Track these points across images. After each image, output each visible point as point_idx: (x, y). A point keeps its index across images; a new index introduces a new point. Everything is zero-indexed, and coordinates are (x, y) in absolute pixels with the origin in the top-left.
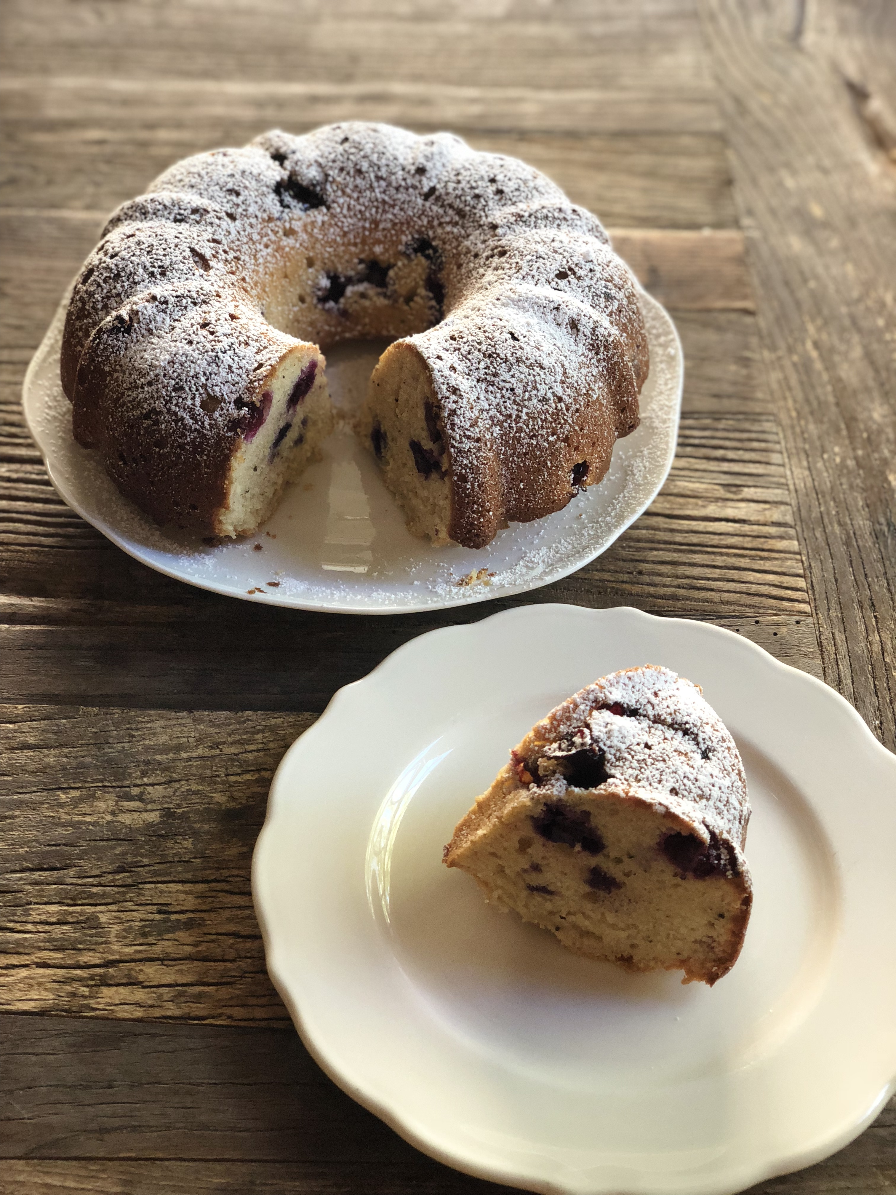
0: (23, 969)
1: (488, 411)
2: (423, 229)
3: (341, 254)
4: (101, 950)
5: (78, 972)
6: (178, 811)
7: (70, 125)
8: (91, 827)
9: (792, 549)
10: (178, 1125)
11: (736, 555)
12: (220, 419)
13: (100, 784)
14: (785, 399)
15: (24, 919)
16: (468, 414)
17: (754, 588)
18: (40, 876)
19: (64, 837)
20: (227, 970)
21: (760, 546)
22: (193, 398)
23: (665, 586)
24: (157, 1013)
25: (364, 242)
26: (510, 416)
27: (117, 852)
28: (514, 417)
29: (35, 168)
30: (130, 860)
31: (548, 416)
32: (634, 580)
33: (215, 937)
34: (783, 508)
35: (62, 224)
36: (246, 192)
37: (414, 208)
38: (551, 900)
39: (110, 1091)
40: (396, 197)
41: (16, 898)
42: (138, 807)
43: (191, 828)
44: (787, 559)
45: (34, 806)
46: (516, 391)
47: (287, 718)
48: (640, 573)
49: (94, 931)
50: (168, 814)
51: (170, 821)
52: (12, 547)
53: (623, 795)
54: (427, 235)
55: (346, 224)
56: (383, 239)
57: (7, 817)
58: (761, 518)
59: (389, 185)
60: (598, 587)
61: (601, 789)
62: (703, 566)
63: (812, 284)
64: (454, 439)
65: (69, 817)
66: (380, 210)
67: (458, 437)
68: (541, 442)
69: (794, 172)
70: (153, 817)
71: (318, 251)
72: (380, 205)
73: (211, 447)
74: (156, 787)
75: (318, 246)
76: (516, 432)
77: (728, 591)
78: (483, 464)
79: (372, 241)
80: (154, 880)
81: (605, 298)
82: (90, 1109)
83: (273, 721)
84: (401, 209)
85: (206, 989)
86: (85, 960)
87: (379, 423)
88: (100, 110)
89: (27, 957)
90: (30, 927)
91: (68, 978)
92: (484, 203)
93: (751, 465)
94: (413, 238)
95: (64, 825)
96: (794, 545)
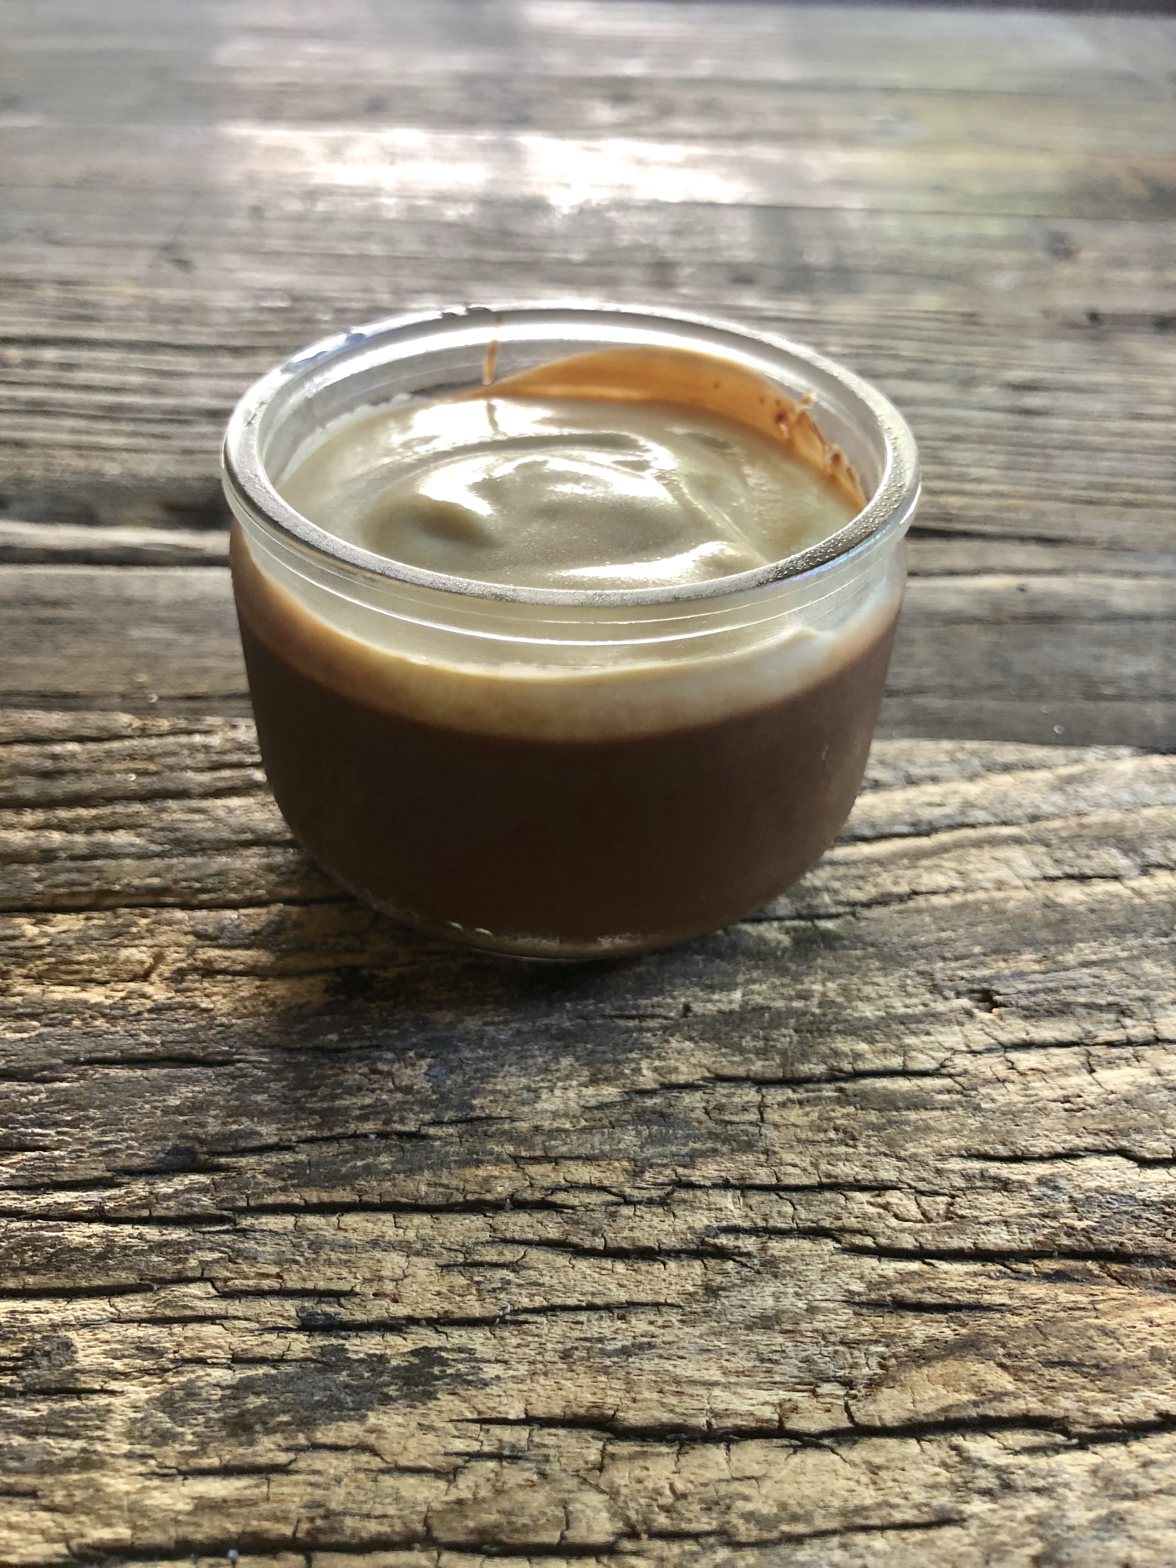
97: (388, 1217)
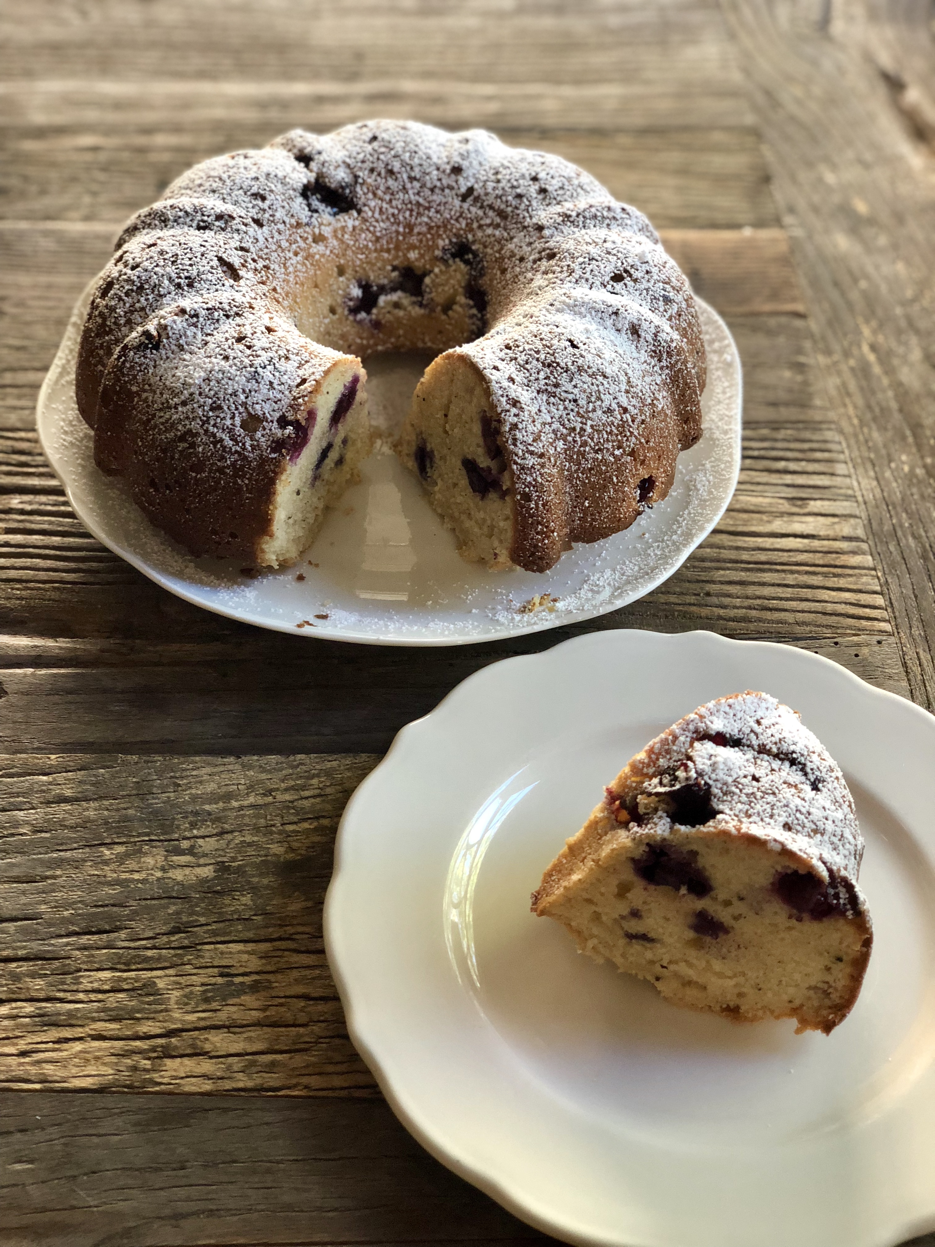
0: (78, 1043)
1: (550, 424)
2: (462, 232)
3: (374, 261)
4: (161, 1019)
5: (138, 1043)
6: (233, 864)
7: (60, 131)
8: (140, 885)
9: (866, 565)
10: (260, 1207)
11: (807, 573)
12: (263, 439)
13: (147, 838)
14: (845, 405)
15: (75, 988)
16: (530, 428)
17: (829, 607)
18: (89, 940)
19: (111, 897)
20: (300, 1036)
21: (832, 562)
22: (233, 418)
23: (735, 607)
24: (228, 1085)
25: (397, 248)
26: (574, 429)
27: (170, 911)
28: (578, 430)
29: (26, 179)
30: (185, 919)
31: (613, 428)
32: (702, 602)
33: (283, 1000)
34: (852, 521)
35: (59, 237)
36: (273, 197)
37: (451, 210)
38: (651, 949)
39: (182, 1172)
40: (431, 198)
41: (65, 965)
42: (189, 862)
43: (249, 882)
44: (861, 575)
45: (77, 864)
46: (579, 402)
47: (343, 761)
48: (708, 594)
49: (152, 998)
50: (222, 868)
51: (226, 876)
52: (32, 585)
53: (734, 831)
54: (466, 238)
55: (378, 229)
56: (418, 244)
57: (47, 877)
58: (831, 533)
59: (423, 186)
60: (664, 610)
61: (710, 827)
62: (773, 585)
63: (863, 284)
64: (516, 455)
65: (115, 875)
66: (414, 213)
67: (520, 453)
68: (607, 456)
69: (834, 167)
70: (207, 872)
71: (348, 258)
72: (414, 207)
73: (253, 470)
74: (207, 839)
75: (349, 253)
76: (581, 446)
77: (803, 611)
78: (547, 481)
79: (406, 246)
80: (213, 940)
81: (664, 301)
82: (162, 1193)
83: (329, 765)
84: (437, 212)
85: (278, 1057)
86: (145, 1031)
87: (424, 441)
88: (91, 115)
89: (80, 1030)
90: (81, 996)
91: (127, 1051)
92: (527, 203)
93: (815, 477)
94: (450, 241)
95: (110, 884)
96: (868, 560)
97: (242, 944)
